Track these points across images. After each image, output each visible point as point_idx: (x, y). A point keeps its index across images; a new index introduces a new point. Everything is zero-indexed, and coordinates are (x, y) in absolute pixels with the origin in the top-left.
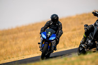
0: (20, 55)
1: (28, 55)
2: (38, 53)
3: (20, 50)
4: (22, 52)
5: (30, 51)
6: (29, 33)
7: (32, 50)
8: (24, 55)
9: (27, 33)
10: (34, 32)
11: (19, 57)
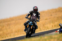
2: (23, 34)
7: (20, 32)
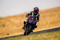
0: (47, 26)
1: (52, 27)
3: (47, 24)
4: (48, 25)
5: (53, 24)
6: (53, 13)
8: (49, 27)
9: (52, 13)
10: (56, 13)
11: (47, 28)
